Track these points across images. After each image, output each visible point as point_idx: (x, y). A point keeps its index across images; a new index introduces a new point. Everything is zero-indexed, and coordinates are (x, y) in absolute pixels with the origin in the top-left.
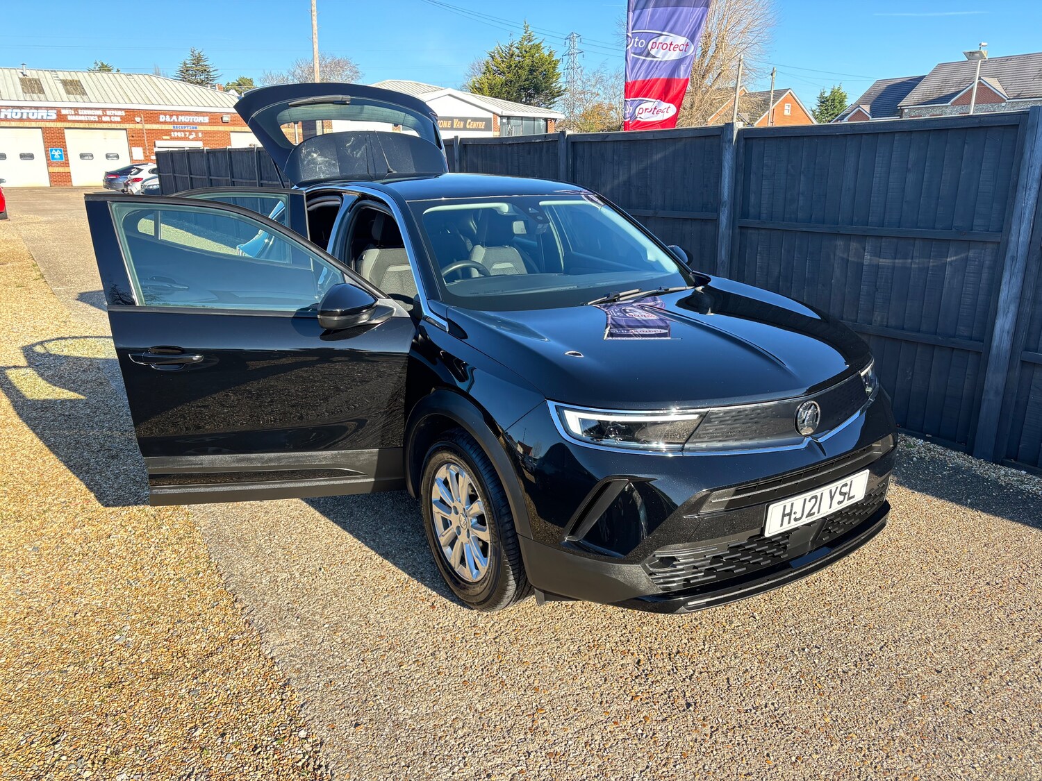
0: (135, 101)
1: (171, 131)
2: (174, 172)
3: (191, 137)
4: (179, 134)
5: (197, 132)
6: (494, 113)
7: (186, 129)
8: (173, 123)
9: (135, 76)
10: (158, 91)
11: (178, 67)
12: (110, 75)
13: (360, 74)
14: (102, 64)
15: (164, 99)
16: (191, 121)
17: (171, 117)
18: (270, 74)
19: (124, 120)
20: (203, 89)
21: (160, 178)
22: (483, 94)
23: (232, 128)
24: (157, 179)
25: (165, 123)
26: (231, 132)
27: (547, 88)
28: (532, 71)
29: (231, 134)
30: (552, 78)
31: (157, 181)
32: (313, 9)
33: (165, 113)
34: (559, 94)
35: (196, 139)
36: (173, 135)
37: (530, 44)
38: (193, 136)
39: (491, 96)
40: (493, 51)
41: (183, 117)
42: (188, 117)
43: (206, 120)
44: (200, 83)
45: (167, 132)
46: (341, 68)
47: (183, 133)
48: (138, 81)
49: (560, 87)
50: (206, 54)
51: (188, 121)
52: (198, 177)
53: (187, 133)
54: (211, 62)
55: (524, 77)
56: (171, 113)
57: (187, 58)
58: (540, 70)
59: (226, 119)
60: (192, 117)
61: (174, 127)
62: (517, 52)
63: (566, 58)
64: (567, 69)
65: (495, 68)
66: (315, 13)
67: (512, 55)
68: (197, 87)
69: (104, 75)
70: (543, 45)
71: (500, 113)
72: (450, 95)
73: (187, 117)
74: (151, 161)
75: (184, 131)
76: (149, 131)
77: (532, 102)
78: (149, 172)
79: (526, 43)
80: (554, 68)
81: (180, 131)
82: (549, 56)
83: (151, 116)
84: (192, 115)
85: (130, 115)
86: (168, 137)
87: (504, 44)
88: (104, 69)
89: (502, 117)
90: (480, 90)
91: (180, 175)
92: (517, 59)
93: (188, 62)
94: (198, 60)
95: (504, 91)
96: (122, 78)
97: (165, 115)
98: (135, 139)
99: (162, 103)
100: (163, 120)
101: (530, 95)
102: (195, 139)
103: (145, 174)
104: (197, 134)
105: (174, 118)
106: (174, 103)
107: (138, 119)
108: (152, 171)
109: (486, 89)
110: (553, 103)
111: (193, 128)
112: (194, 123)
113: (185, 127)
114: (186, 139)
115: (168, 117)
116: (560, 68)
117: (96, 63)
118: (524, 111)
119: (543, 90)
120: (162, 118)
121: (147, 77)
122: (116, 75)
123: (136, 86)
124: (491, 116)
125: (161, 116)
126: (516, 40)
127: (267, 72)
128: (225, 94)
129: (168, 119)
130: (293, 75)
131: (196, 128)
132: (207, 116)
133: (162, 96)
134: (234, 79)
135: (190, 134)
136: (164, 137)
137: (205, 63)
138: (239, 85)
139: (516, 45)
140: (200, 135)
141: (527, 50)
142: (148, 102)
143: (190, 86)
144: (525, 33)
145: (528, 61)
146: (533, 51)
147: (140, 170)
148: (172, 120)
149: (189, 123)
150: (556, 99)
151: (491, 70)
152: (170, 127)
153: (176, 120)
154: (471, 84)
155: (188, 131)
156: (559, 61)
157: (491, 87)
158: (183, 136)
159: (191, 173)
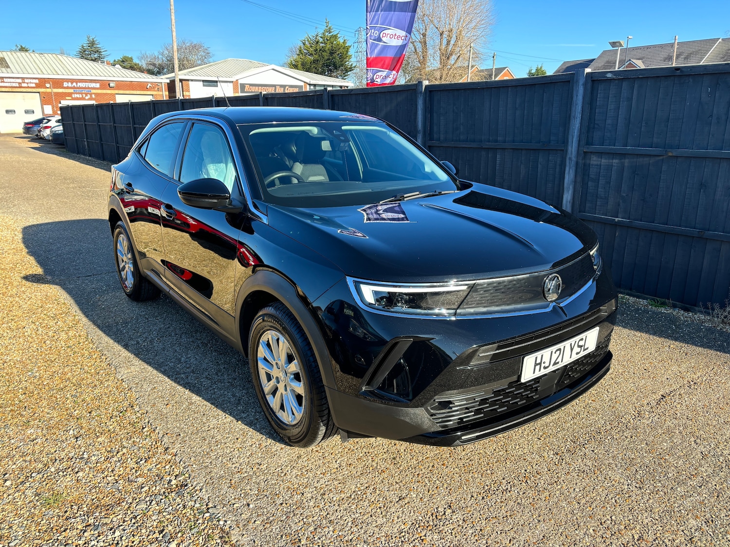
0: (45, 72)
1: (72, 93)
2: (73, 121)
3: (87, 98)
4: (78, 96)
5: (91, 94)
6: (304, 82)
7: (83, 92)
8: (74, 88)
9: (46, 55)
10: (63, 66)
11: (78, 48)
12: (27, 54)
13: (211, 55)
14: (21, 47)
15: (67, 71)
16: (87, 86)
17: (72, 83)
18: (146, 54)
19: (38, 86)
20: (95, 63)
21: (63, 125)
22: (298, 69)
23: (117, 92)
24: (62, 126)
25: (68, 88)
26: (116, 94)
27: (342, 65)
28: (332, 53)
29: (116, 95)
30: (346, 58)
31: (61, 128)
32: (172, 8)
33: (68, 80)
34: (351, 69)
35: (91, 99)
36: (73, 97)
37: (330, 34)
38: (89, 96)
39: (303, 71)
40: (304, 39)
41: (81, 83)
42: (85, 84)
43: (98, 85)
44: (95, 60)
45: (70, 94)
46: (197, 50)
47: (80, 95)
48: (48, 58)
49: (352, 65)
50: (98, 40)
51: (84, 86)
52: (90, 123)
53: (84, 95)
54: (101, 45)
55: (326, 58)
56: (72, 81)
57: (85, 43)
58: (338, 53)
59: (112, 85)
60: (87, 84)
61: (74, 91)
62: (321, 40)
63: (356, 45)
64: (357, 52)
65: (305, 51)
66: (173, 11)
67: (317, 42)
68: (91, 63)
69: (23, 54)
70: (339, 36)
71: (309, 82)
72: (273, 69)
73: (83, 83)
74: (58, 114)
75: (82, 94)
76: (57, 94)
77: (332, 75)
78: (56, 122)
79: (327, 34)
80: (347, 51)
81: (79, 93)
82: (343, 43)
83: (58, 83)
84: (87, 82)
85: (42, 82)
86: (70, 98)
87: (312, 34)
88: (23, 49)
89: (310, 85)
90: (295, 66)
91: (78, 123)
92: (321, 45)
93: (85, 45)
94: (92, 43)
95: (312, 67)
96: (36, 57)
97: (68, 82)
98: (45, 99)
99: (65, 73)
100: (67, 86)
101: (331, 70)
102: (89, 99)
103: (52, 123)
104: (91, 96)
105: (74, 84)
106: (74, 73)
107: (48, 85)
108: (58, 121)
109: (299, 65)
110: (347, 75)
111: (88, 91)
112: (88, 88)
113: (82, 91)
114: (83, 99)
115: (70, 83)
116: (351, 52)
117: (16, 46)
118: (325, 81)
119: (339, 67)
120: (65, 85)
121: (54, 55)
122: (31, 54)
123: (46, 62)
124: (302, 84)
125: (65, 83)
126: (321, 32)
127: (143, 52)
128: (112, 67)
129: (70, 85)
130: (162, 54)
131: (90, 91)
132: (98, 83)
133: (66, 69)
134: (119, 57)
135: (86, 96)
136: (67, 98)
137: (98, 46)
138: (123, 61)
139: (320, 35)
140: (93, 96)
141: (328, 39)
142: (55, 73)
143: (86, 62)
144: (327, 27)
145: (328, 46)
146: (332, 40)
147: (49, 121)
148: (73, 86)
149: (85, 88)
150: (349, 73)
151: (302, 52)
152: (71, 91)
153: (76, 86)
154: (289, 62)
155: (84, 93)
156: (350, 47)
157: (303, 64)
158: (81, 97)
159: (85, 121)
